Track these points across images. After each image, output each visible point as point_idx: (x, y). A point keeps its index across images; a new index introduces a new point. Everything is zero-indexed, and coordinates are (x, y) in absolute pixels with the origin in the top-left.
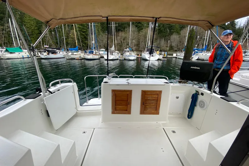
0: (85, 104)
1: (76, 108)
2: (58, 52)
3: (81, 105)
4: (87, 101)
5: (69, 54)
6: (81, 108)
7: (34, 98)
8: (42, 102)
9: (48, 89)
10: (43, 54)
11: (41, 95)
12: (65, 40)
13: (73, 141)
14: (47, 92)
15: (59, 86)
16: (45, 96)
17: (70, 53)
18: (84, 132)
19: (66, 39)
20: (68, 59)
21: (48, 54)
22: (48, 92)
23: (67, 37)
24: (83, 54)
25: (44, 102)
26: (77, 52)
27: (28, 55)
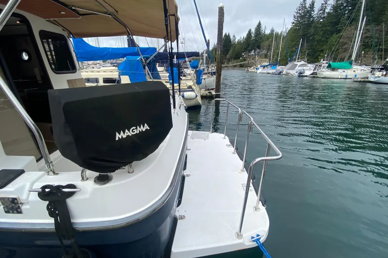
10: (374, 74)
21: (386, 75)
27: (356, 76)
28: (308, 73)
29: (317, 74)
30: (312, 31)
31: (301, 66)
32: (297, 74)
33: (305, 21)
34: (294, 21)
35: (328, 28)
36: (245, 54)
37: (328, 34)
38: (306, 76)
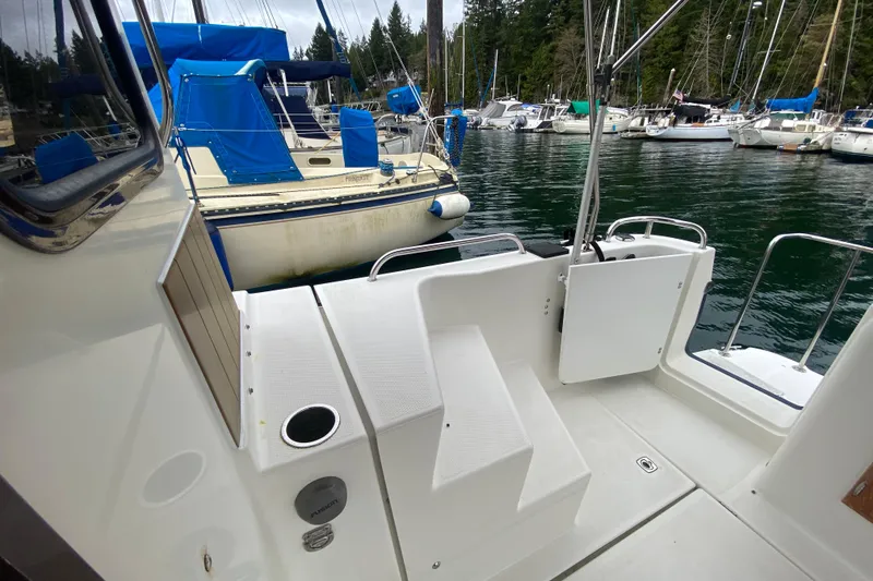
0: (711, 354)
1: (664, 352)
2: (714, 117)
3: (690, 349)
4: (726, 344)
5: (757, 125)
6: (681, 363)
7: (545, 257)
8: (560, 278)
9: (599, 239)
10: (656, 123)
11: (567, 252)
12: (770, 62)
13: (587, 470)
14: (587, 249)
15: (639, 240)
16: (576, 261)
17: (766, 122)
18: (646, 465)
19: (774, 58)
20: (741, 146)
21: (674, 123)
22: (593, 252)
23: (784, 51)
24: (832, 129)
25: (564, 279)
26: (801, 117)
27: (614, 127)
28: (533, 123)
29: (551, 126)
30: (503, 32)
31: (513, 108)
32: (513, 127)
33: (487, 12)
34: (466, 10)
35: (532, 30)
36: (374, 79)
37: (532, 42)
38: (531, 131)
